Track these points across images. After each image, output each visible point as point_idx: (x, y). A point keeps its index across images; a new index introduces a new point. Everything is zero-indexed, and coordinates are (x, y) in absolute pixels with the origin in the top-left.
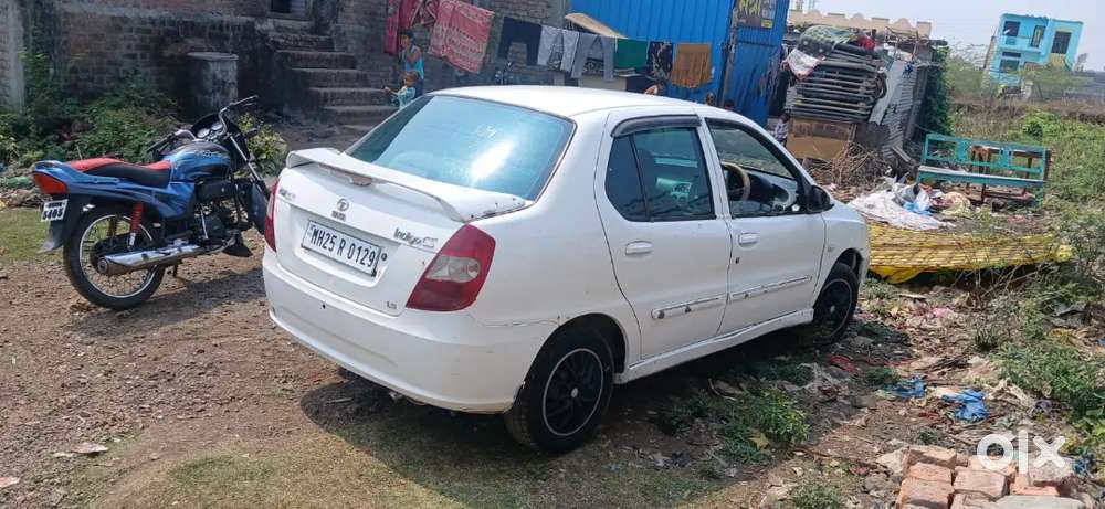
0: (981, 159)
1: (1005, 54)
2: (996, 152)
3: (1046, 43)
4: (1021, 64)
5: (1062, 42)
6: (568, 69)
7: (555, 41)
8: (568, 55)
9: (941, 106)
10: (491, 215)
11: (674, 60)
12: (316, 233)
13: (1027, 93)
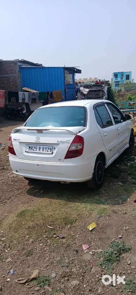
0: (131, 106)
1: (116, 82)
2: (135, 103)
3: (124, 78)
4: (120, 84)
5: (128, 77)
6: (27, 102)
7: (23, 95)
8: (27, 98)
9: (112, 96)
10: (80, 132)
11: (53, 95)
12: (30, 147)
13: (123, 90)
